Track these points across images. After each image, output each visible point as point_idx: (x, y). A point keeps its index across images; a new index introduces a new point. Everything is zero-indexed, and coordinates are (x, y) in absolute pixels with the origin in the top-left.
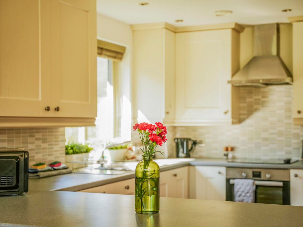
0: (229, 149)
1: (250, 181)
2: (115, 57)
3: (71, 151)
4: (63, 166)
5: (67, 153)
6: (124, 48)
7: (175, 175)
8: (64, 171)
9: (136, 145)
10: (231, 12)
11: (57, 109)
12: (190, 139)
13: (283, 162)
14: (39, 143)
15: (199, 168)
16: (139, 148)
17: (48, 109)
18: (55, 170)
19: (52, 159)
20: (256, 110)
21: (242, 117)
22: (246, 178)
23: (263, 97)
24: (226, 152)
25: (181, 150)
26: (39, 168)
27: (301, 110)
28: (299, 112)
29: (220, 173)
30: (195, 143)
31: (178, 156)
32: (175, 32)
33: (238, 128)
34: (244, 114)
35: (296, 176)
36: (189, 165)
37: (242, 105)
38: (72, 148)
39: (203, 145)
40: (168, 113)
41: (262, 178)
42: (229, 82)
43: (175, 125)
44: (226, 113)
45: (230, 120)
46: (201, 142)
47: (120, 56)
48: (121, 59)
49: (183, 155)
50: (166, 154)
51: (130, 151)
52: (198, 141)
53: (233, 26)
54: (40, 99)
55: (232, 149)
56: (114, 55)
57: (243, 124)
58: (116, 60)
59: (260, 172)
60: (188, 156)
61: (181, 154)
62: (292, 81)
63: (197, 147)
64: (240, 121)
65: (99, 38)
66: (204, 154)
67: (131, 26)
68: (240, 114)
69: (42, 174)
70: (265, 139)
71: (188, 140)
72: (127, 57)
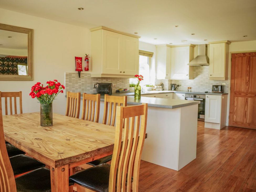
0: (189, 88)
1: (192, 98)
2: (149, 56)
3: (131, 86)
4: (128, 90)
5: (130, 87)
6: (153, 53)
7: (167, 95)
8: (128, 92)
9: (156, 86)
10: (187, 41)
11: (124, 72)
12: (176, 84)
13: (204, 92)
14: (121, 83)
15: (176, 94)
16: (157, 87)
17: (121, 72)
18: (125, 91)
19: (125, 88)
20: (199, 74)
21: (194, 77)
22: (192, 97)
23: (201, 70)
24: (188, 89)
25: (172, 88)
26: (120, 90)
27: (211, 74)
28: (211, 75)
29: (183, 95)
30: (178, 86)
31: (171, 90)
32: (171, 47)
33: (192, 81)
34: (195, 76)
35: (207, 97)
36: (173, 93)
37: (194, 73)
38: (132, 85)
39: (181, 87)
40: (167, 75)
41: (197, 97)
42: (188, 64)
43: (171, 79)
44: (187, 75)
45: (189, 78)
46: (180, 86)
47: (151, 56)
48: (152, 56)
49: (173, 90)
50: (168, 89)
51: (154, 87)
52: (179, 85)
53: (190, 45)
54: (119, 69)
55: (190, 88)
56: (149, 55)
57: (194, 79)
58: (150, 57)
59: (196, 96)
60: (175, 90)
61: (172, 89)
62: (209, 64)
63: (179, 87)
64: (194, 78)
65: (139, 49)
66: (181, 90)
67: (156, 45)
68: (194, 76)
69: (120, 92)
70: (202, 85)
71: (175, 85)
72: (154, 56)
